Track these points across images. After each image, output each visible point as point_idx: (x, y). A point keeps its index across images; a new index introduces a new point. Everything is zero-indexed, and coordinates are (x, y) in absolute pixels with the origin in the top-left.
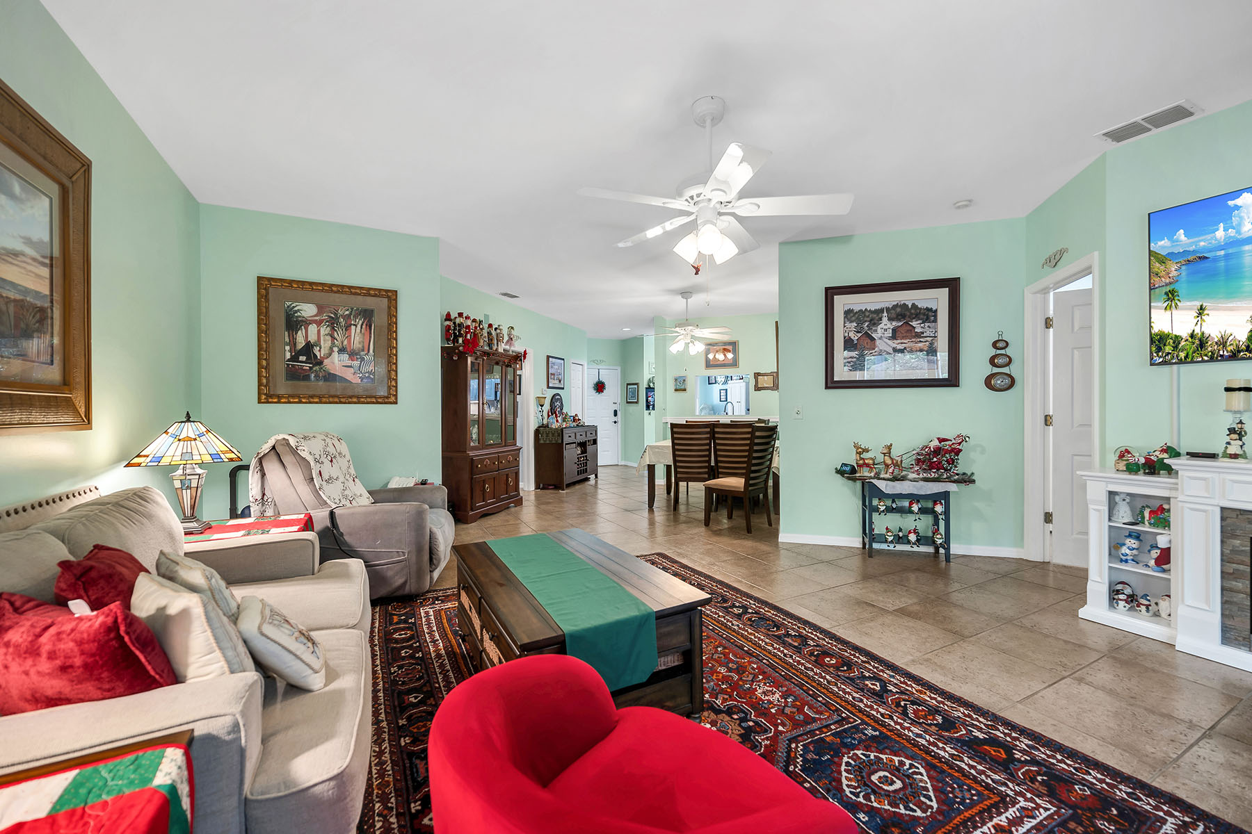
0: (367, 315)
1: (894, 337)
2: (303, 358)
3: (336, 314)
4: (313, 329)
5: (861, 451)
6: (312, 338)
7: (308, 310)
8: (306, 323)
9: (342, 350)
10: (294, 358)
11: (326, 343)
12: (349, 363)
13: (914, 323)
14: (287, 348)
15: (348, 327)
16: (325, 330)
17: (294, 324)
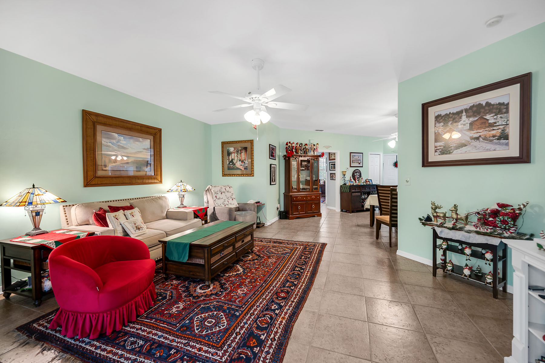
0: (245, 149)
1: (471, 129)
2: (231, 163)
3: (238, 150)
4: (233, 154)
5: (435, 208)
6: (233, 158)
7: (232, 149)
8: (232, 153)
9: (240, 160)
10: (229, 164)
11: (236, 159)
12: (241, 164)
13: (488, 117)
14: (228, 161)
15: (241, 153)
16: (236, 155)
17: (229, 154)
